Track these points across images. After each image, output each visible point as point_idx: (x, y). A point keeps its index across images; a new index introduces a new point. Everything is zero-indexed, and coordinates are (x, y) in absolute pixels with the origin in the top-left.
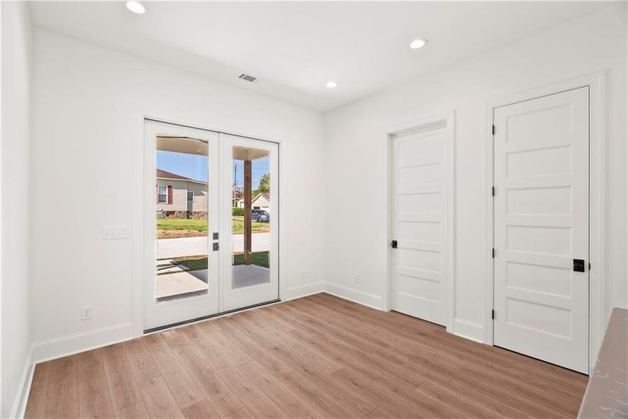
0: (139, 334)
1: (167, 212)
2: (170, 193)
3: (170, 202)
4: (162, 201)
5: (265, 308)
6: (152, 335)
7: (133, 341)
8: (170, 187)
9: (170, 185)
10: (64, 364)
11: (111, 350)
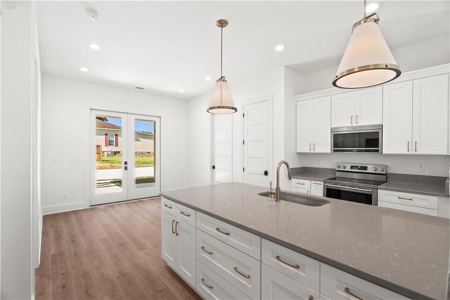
0: (88, 207)
1: (115, 152)
2: (117, 139)
3: (117, 145)
4: (111, 145)
5: (153, 199)
6: (94, 207)
7: (85, 209)
8: (116, 135)
9: (116, 133)
10: (55, 216)
11: (75, 212)
